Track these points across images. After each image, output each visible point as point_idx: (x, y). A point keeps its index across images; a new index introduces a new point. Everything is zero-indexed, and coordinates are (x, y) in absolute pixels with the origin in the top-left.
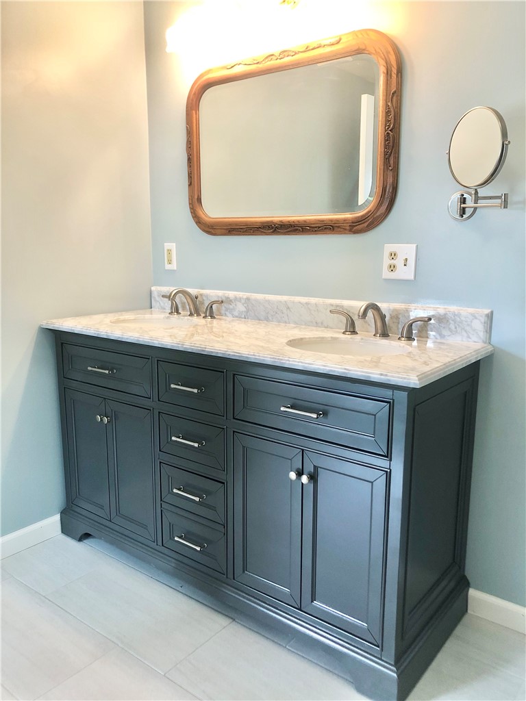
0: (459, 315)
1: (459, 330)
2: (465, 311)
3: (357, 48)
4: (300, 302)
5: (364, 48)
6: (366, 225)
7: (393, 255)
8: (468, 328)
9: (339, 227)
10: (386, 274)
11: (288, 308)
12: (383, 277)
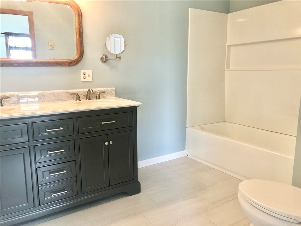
0: (108, 90)
1: (108, 94)
2: (109, 89)
3: (66, 3)
4: (49, 93)
5: (69, 3)
6: (75, 63)
7: (84, 74)
8: (111, 93)
9: (64, 64)
10: (82, 80)
11: (43, 96)
12: (82, 81)
